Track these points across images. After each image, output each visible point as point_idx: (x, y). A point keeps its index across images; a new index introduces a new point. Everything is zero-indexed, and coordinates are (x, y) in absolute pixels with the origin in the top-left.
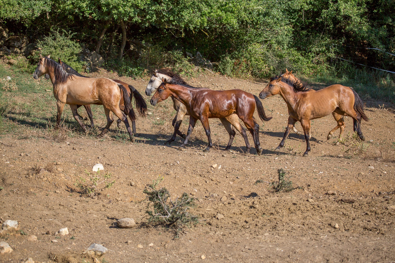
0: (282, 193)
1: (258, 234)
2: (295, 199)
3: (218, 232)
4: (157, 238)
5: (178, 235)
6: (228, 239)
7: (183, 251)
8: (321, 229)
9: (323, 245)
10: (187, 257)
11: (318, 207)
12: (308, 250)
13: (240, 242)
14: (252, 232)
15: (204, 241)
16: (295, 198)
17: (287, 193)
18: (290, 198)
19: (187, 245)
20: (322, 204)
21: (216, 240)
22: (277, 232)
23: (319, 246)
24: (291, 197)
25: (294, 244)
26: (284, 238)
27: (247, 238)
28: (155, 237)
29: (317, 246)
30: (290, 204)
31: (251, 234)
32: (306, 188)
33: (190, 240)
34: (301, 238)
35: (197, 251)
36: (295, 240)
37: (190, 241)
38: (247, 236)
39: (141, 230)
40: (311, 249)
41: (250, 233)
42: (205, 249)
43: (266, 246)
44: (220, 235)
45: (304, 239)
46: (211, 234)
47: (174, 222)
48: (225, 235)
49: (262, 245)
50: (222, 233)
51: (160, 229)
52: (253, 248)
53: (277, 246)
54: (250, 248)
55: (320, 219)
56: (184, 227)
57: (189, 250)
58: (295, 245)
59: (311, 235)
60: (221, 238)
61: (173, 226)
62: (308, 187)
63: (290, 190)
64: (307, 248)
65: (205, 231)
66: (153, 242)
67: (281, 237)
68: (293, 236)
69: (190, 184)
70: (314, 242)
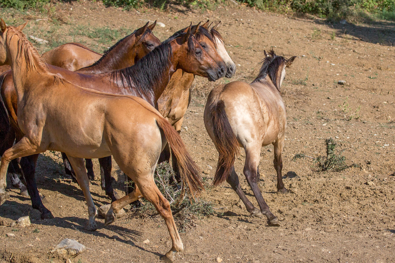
0: (331, 173)
1: (296, 228)
2: (349, 181)
3: (241, 225)
4: (155, 232)
5: (184, 229)
6: (254, 235)
7: (192, 252)
8: (385, 223)
9: (387, 245)
10: (196, 259)
11: (381, 192)
12: (366, 252)
13: (271, 239)
14: (288, 226)
15: (220, 237)
16: (349, 179)
17: (338, 173)
18: (342, 179)
19: (197, 243)
20: (386, 188)
21: (237, 236)
22: (323, 226)
23: (382, 246)
24: (344, 179)
25: (347, 242)
26: (332, 235)
27: (282, 234)
28: (151, 231)
29: (378, 247)
30: (342, 188)
31: (287, 228)
32: (365, 166)
33: (202, 235)
34: (356, 235)
35: (211, 251)
36: (348, 238)
37: (201, 238)
38: (281, 231)
39: (132, 221)
40: (370, 251)
41: (285, 227)
42: (223, 248)
43: (308, 246)
44: (243, 230)
45: (361, 236)
46: (231, 227)
47: (178, 211)
48: (250, 230)
49: (302, 245)
50: (246, 227)
51: (159, 220)
52: (289, 248)
53: (322, 245)
54: (285, 248)
55: (383, 210)
56: (193, 218)
57: (199, 250)
58: (348, 244)
59: (370, 231)
60: (245, 233)
61: (177, 216)
62: (368, 165)
63: (343, 169)
64: (365, 249)
65: (222, 224)
66: (149, 237)
67: (328, 233)
68: (345, 232)
69: (203, 158)
70: (374, 240)
